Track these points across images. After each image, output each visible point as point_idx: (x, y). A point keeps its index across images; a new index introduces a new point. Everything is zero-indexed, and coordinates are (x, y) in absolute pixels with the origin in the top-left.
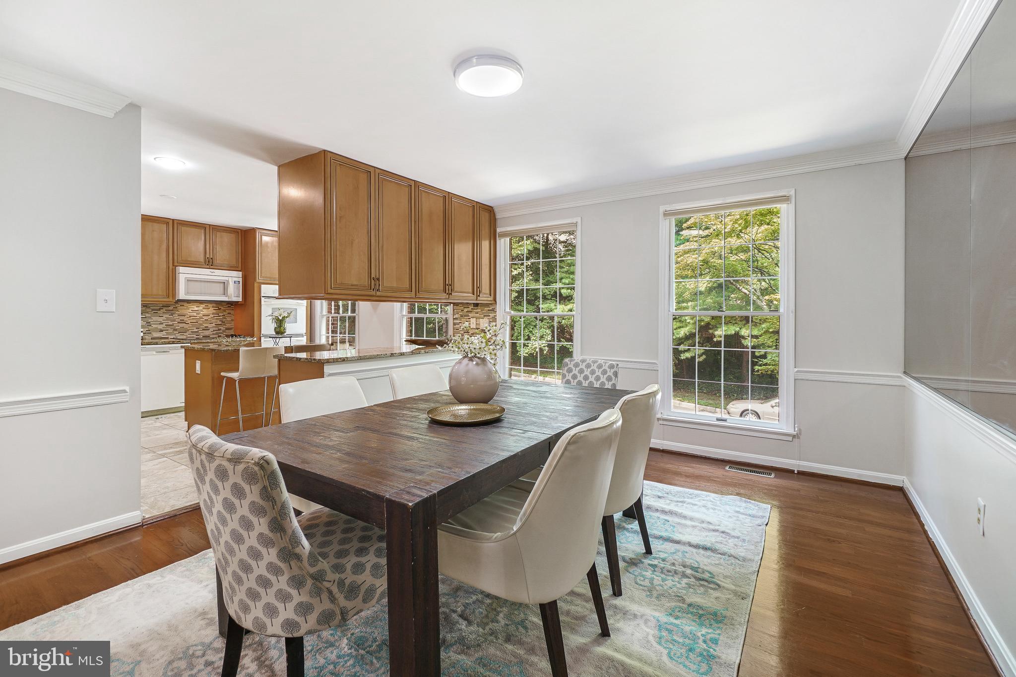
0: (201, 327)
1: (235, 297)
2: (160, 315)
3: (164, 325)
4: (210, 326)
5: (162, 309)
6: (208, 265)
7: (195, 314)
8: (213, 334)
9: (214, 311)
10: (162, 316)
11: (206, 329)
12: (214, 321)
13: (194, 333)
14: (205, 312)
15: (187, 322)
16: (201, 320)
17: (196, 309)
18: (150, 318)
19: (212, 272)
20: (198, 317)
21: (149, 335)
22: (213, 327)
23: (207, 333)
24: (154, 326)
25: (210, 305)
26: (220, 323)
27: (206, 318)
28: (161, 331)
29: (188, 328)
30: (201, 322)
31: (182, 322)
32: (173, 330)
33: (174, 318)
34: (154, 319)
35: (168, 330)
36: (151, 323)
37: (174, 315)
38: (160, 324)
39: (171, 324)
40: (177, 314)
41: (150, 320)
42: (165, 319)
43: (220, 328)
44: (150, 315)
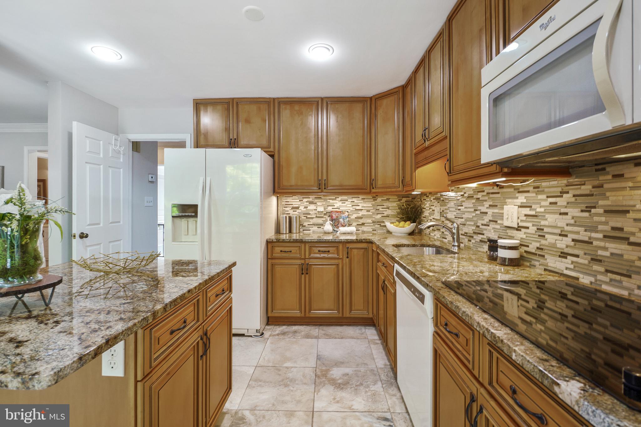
2: (563, 211)
3: (568, 241)
5: (568, 193)
10: (566, 214)
18: (544, 217)
21: (542, 261)
24: (550, 239)
28: (564, 255)
32: (589, 257)
33: (596, 219)
34: (551, 219)
35: (577, 256)
36: (546, 230)
37: (593, 211)
38: (560, 235)
39: (586, 239)
40: (602, 206)
41: (543, 223)
42: (572, 222)
44: (543, 210)
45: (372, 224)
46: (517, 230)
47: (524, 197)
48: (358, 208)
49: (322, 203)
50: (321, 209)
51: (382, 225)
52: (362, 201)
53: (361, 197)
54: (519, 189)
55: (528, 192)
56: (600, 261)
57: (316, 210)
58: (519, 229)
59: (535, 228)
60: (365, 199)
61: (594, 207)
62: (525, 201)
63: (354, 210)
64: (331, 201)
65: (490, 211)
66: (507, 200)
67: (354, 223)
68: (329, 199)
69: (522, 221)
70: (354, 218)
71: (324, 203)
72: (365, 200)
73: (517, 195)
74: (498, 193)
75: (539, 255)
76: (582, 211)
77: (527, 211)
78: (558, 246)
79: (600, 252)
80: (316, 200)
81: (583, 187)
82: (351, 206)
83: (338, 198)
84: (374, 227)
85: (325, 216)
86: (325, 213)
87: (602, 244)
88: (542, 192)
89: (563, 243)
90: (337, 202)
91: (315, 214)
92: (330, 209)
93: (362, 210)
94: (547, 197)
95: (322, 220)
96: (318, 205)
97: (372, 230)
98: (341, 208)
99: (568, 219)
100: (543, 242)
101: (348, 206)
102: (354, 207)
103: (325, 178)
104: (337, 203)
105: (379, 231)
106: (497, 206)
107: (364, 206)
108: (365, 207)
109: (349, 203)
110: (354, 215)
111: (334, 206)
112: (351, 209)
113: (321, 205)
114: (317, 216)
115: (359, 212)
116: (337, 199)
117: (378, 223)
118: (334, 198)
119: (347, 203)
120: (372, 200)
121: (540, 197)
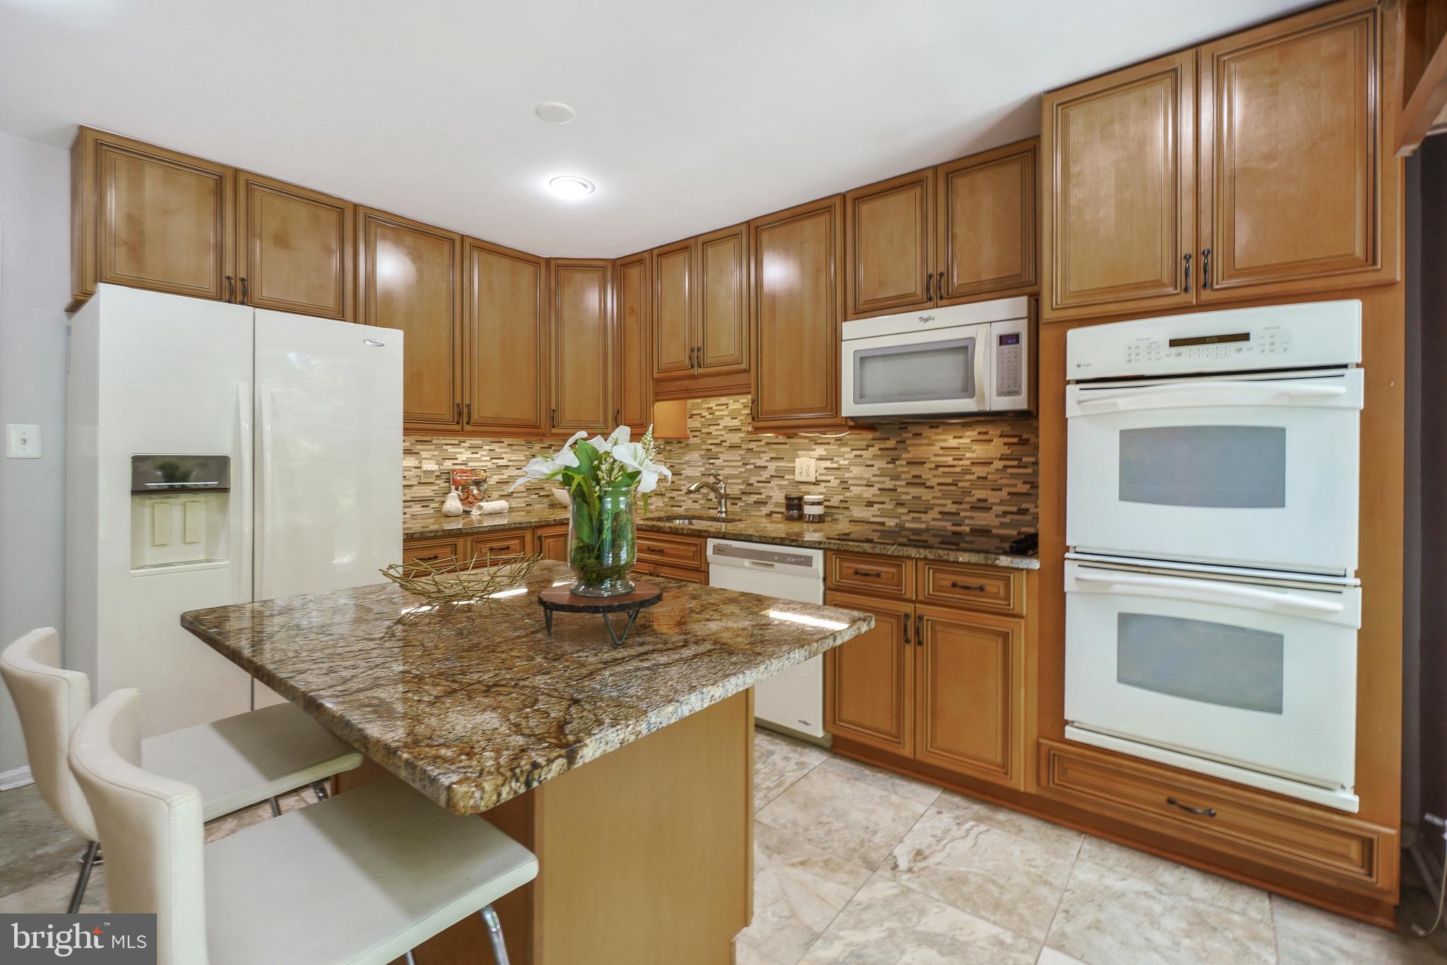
0: (967, 499)
1: (1000, 394)
2: (868, 463)
3: (875, 490)
4: (993, 497)
5: (873, 446)
7: (949, 460)
8: (1002, 525)
9: (1006, 451)
10: (873, 466)
11: (982, 506)
12: (1004, 481)
13: (946, 517)
14: (979, 451)
15: (928, 484)
16: (967, 477)
17: (953, 442)
18: (848, 470)
19: (926, 320)
20: (958, 469)
21: (846, 513)
22: (1002, 503)
23: (982, 519)
24: (855, 490)
25: (993, 431)
26: (1025, 488)
27: (980, 471)
28: (870, 504)
29: (933, 502)
30: (967, 484)
31: (917, 482)
32: (895, 502)
33: (899, 469)
34: (856, 471)
35: (883, 503)
36: (850, 482)
37: (897, 462)
38: (866, 486)
39: (892, 487)
40: (904, 459)
41: (847, 475)
42: (878, 473)
43: (1024, 506)
44: (846, 462)
45: (525, 494)
46: (814, 484)
47: (823, 449)
48: (501, 462)
49: (431, 453)
50: (430, 466)
51: (542, 493)
52: (508, 450)
53: (507, 441)
54: (816, 440)
55: (829, 443)
56: (903, 504)
57: (420, 468)
58: (817, 483)
59: (838, 481)
60: (512, 445)
61: (898, 459)
62: (825, 453)
63: (494, 466)
64: (451, 449)
65: (772, 466)
66: (799, 452)
67: (494, 493)
68: (447, 445)
69: (820, 474)
70: (495, 483)
71: (437, 453)
72: (514, 447)
73: (814, 447)
74: (786, 444)
75: (843, 508)
76: (887, 463)
77: (828, 464)
78: (864, 496)
79: (903, 497)
80: (418, 447)
81: (888, 442)
82: (488, 458)
83: (464, 442)
84: (528, 499)
85: (437, 482)
86: (439, 474)
87: (905, 490)
88: (846, 445)
89: (869, 493)
90: (462, 450)
91: (417, 476)
92: (448, 465)
93: (509, 466)
94: (852, 450)
95: (433, 490)
96: (423, 456)
97: (524, 505)
98: (470, 464)
99: (875, 470)
100: (847, 494)
101: (484, 458)
102: (494, 461)
103: (467, 401)
104: (461, 453)
105: (536, 506)
106: (783, 458)
107: (513, 459)
108: (512, 461)
109: (485, 453)
110: (494, 477)
111: (457, 459)
112: (489, 464)
113: (429, 456)
114: (422, 481)
115: (504, 471)
116: (463, 444)
117: (536, 492)
118: (457, 442)
119: (481, 453)
120: (525, 448)
121: (843, 449)
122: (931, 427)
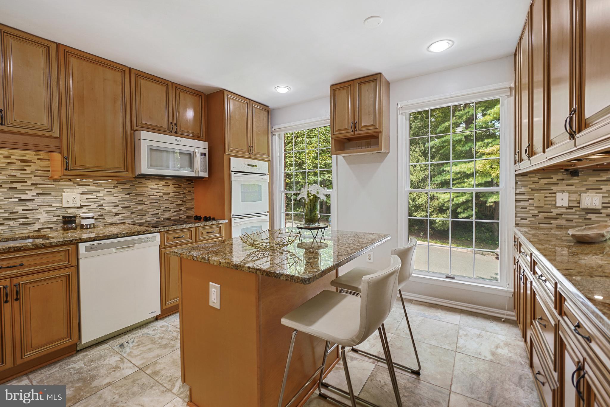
0: (162, 208)
1: (201, 171)
2: (115, 195)
3: (120, 208)
4: (171, 206)
5: (117, 187)
6: (171, 132)
7: (154, 193)
8: (175, 216)
9: (175, 189)
10: (117, 196)
11: (167, 210)
12: (174, 200)
13: (154, 216)
14: (166, 190)
15: (146, 203)
16: (162, 199)
17: (156, 186)
18: (102, 199)
19: (178, 141)
20: (158, 197)
21: (102, 221)
22: (174, 208)
23: (167, 215)
24: (107, 209)
25: (170, 183)
26: (180, 202)
27: (166, 197)
28: (117, 215)
29: (148, 210)
30: (161, 202)
31: (141, 203)
32: (130, 213)
33: (132, 198)
34: (107, 199)
35: (124, 213)
36: (104, 205)
37: (131, 194)
38: (114, 206)
39: (128, 206)
40: (134, 193)
41: (102, 202)
42: (121, 199)
43: (181, 208)
44: (102, 195)
46: (78, 208)
47: (85, 188)
54: (79, 183)
55: (89, 185)
56: (135, 213)
58: (81, 207)
59: (97, 205)
61: (131, 193)
62: (86, 190)
65: (39, 200)
66: (64, 190)
69: (83, 202)
73: (77, 187)
74: (53, 185)
75: (100, 218)
76: (126, 195)
77: (89, 196)
78: (113, 211)
79: (134, 210)
81: (125, 185)
87: (135, 206)
88: (101, 186)
89: (116, 210)
94: (105, 189)
99: (119, 198)
100: (103, 211)
106: (51, 194)
121: (99, 188)
122: (146, 180)
